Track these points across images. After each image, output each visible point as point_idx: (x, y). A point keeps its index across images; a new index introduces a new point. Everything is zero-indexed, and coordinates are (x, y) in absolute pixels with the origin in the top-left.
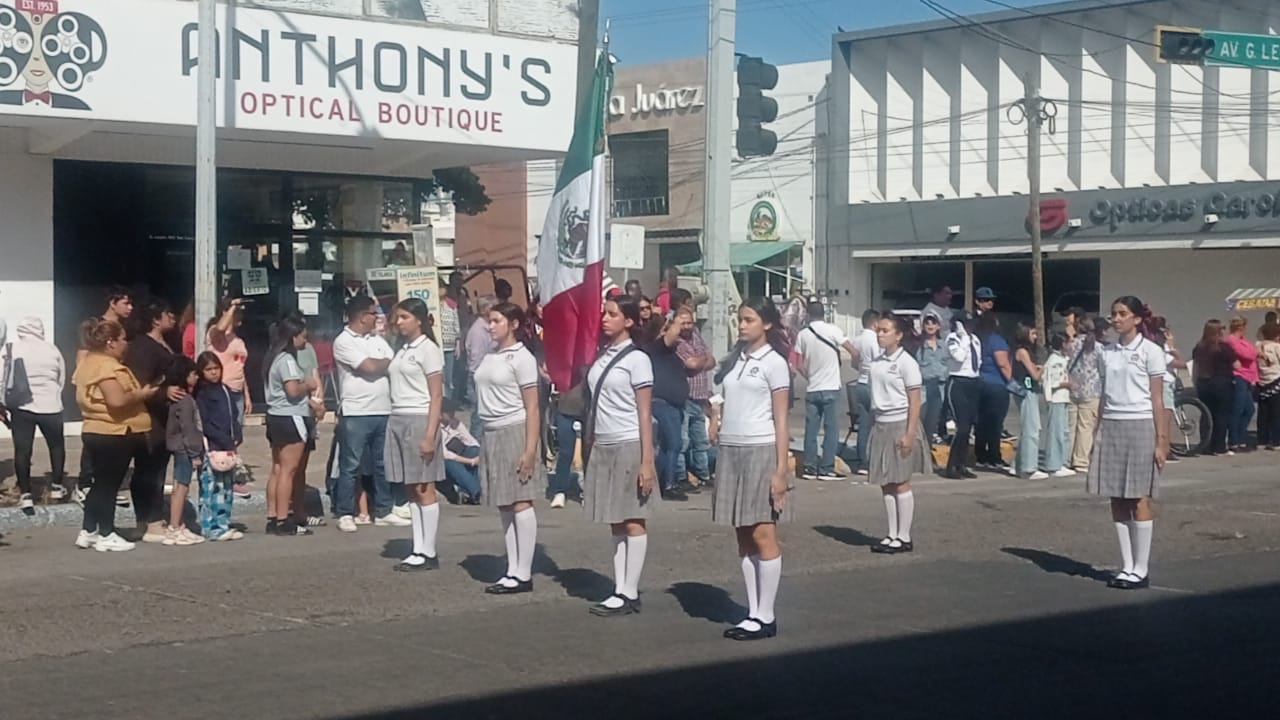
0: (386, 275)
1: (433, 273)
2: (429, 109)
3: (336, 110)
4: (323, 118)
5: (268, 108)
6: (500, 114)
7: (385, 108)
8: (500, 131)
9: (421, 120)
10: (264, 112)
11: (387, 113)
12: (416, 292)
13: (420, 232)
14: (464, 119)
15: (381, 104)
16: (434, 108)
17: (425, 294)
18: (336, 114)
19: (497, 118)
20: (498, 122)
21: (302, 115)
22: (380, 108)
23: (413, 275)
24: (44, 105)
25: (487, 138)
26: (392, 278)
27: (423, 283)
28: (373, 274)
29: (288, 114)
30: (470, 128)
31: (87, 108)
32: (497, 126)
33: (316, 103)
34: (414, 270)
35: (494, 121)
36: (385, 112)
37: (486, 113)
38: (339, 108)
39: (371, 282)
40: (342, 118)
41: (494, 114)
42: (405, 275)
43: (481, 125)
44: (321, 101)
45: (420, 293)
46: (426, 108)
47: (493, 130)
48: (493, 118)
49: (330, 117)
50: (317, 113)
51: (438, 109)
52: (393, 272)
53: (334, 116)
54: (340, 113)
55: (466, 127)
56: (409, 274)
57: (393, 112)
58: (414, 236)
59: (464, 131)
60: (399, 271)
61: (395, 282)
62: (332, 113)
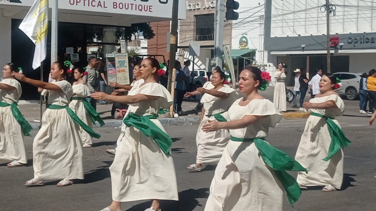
0: (112, 56)
1: (126, 55)
2: (129, 5)
3: (99, 4)
4: (95, 6)
5: (78, 3)
6: (152, 6)
7: (115, 4)
8: (152, 12)
9: (127, 8)
10: (77, 5)
11: (116, 5)
12: (121, 61)
13: (123, 42)
14: (140, 8)
15: (114, 3)
16: (131, 4)
17: (124, 62)
18: (100, 5)
19: (151, 7)
20: (151, 9)
21: (89, 6)
22: (114, 4)
23: (120, 56)
24: (7, 1)
25: (147, 14)
26: (114, 57)
27: (123, 58)
28: (108, 55)
29: (84, 5)
30: (142, 10)
31: (21, 2)
32: (151, 10)
33: (93, 2)
34: (120, 55)
35: (150, 9)
36: (115, 5)
37: (147, 6)
38: (100, 4)
39: (107, 58)
40: (101, 7)
41: (150, 6)
42: (117, 56)
43: (146, 10)
44: (95, 1)
45: (122, 61)
46: (128, 4)
47: (150, 11)
48: (149, 7)
49: (98, 6)
50: (93, 5)
51: (132, 4)
52: (114, 55)
53: (99, 6)
54: (101, 5)
55: (141, 10)
56: (119, 55)
57: (118, 5)
58: (121, 44)
59: (140, 11)
60: (116, 55)
61: (114, 58)
62: (98, 5)
